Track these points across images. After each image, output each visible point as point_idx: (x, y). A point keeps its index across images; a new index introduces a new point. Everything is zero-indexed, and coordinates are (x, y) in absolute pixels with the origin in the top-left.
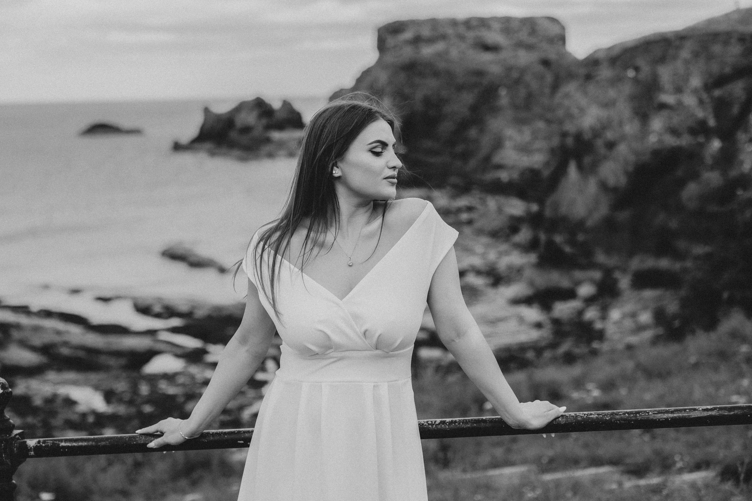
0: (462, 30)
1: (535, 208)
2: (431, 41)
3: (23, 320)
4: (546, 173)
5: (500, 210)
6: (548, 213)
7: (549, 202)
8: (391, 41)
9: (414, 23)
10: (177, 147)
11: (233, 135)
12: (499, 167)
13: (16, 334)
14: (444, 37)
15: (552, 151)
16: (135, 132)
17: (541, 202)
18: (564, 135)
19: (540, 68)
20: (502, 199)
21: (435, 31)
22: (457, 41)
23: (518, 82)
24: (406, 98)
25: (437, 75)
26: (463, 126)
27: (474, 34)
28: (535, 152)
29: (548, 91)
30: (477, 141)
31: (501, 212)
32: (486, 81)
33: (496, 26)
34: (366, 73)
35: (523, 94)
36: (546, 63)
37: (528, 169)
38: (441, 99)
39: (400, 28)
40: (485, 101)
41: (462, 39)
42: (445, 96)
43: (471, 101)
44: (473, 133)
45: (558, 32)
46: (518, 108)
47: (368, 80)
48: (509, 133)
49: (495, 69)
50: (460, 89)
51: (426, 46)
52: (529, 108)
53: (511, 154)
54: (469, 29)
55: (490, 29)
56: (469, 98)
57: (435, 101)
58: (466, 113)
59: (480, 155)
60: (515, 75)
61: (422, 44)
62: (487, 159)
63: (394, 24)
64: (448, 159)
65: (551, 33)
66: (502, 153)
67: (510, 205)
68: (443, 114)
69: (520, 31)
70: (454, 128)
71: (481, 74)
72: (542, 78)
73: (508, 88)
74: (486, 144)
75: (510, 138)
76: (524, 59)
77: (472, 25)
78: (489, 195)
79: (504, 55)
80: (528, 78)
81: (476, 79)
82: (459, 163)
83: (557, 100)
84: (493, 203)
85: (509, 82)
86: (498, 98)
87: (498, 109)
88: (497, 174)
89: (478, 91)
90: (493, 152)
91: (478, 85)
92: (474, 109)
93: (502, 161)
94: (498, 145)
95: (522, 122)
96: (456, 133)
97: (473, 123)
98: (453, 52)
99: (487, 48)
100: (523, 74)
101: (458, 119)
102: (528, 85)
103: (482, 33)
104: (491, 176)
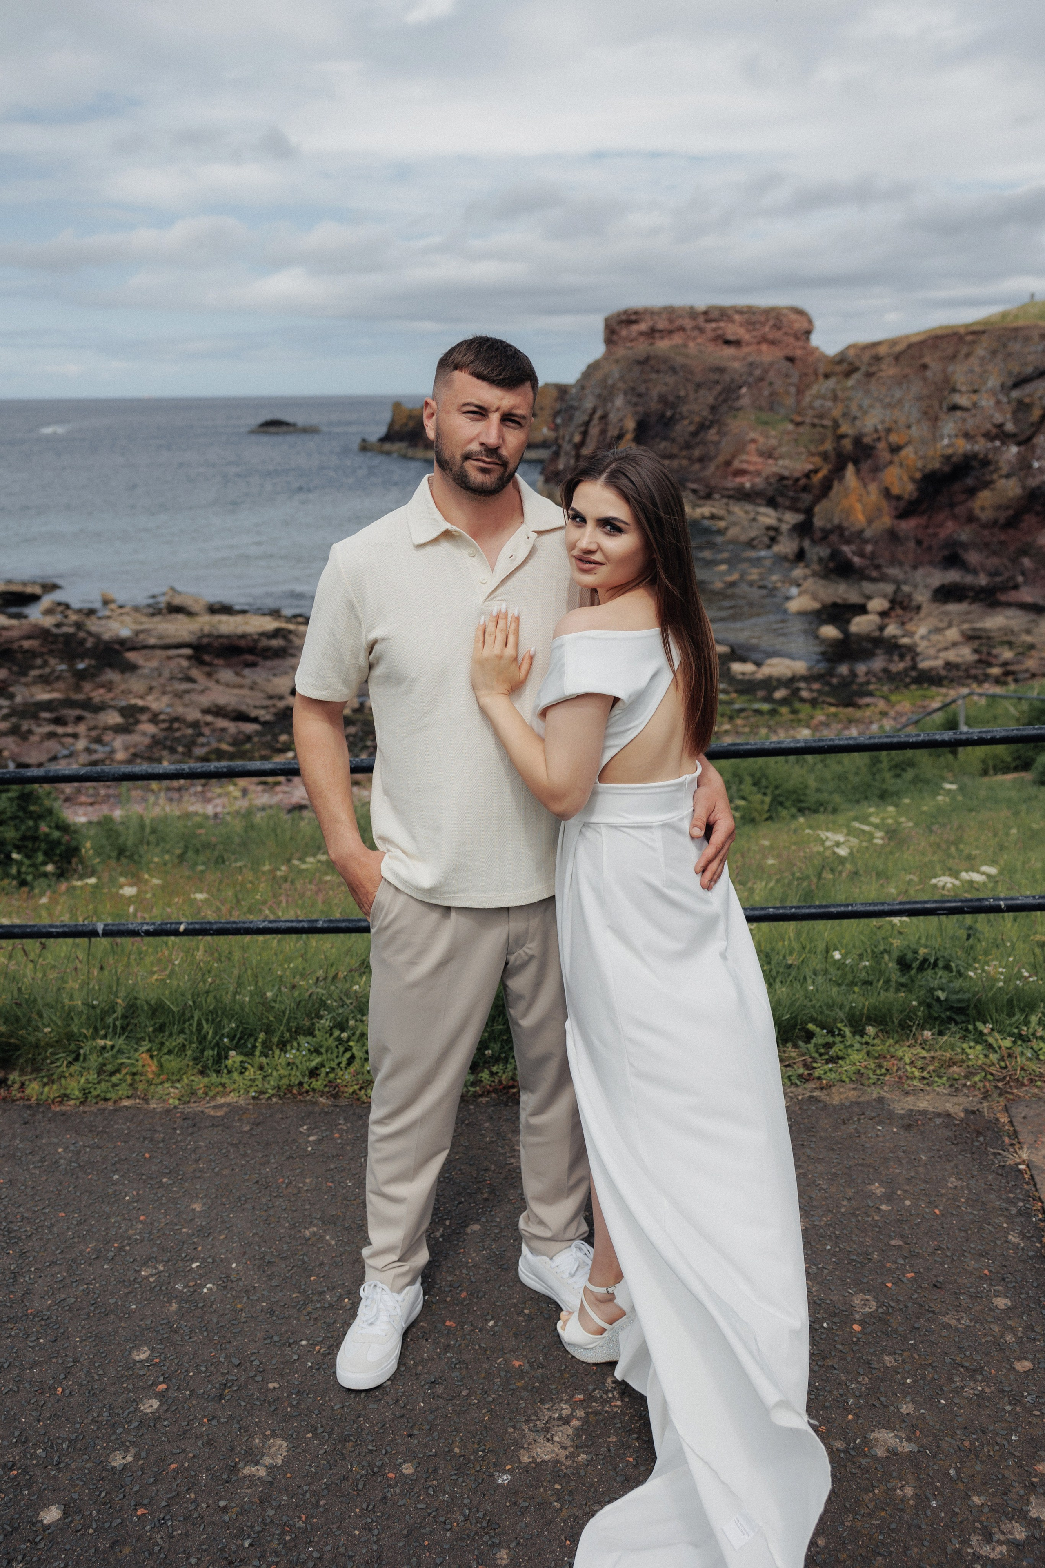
0: (701, 320)
1: (797, 518)
2: (668, 333)
4: (814, 479)
7: (817, 511)
8: (620, 332)
9: (649, 312)
10: (365, 446)
12: (742, 472)
14: (682, 329)
15: (824, 455)
17: (807, 512)
18: (841, 437)
19: (785, 366)
21: (671, 321)
22: (696, 333)
23: (761, 379)
24: (640, 395)
25: (673, 370)
26: (703, 427)
27: (714, 325)
28: (782, 457)
29: (793, 390)
30: (717, 444)
31: (754, 520)
32: (727, 378)
33: (737, 317)
34: (592, 369)
35: (766, 393)
36: (791, 359)
37: (775, 474)
38: (678, 397)
39: (633, 318)
40: (725, 401)
41: (701, 331)
42: (682, 393)
43: (711, 400)
44: (712, 434)
45: (805, 325)
46: (761, 409)
47: (599, 375)
48: (752, 435)
49: (736, 365)
50: (699, 386)
51: (662, 338)
52: (771, 409)
53: (755, 459)
54: (708, 321)
55: (731, 320)
56: (708, 397)
57: (671, 398)
58: (705, 413)
59: (721, 459)
60: (758, 372)
61: (657, 335)
62: (728, 463)
63: (625, 312)
64: (685, 462)
65: (797, 326)
66: (744, 457)
67: (758, 513)
68: (680, 413)
69: (763, 324)
70: (692, 428)
71: (721, 370)
72: (787, 376)
73: (750, 386)
74: (726, 447)
75: (753, 441)
76: (768, 355)
77: (712, 316)
78: (731, 502)
79: (745, 350)
80: (771, 375)
81: (716, 377)
82: (697, 466)
83: (807, 399)
84: (739, 510)
85: (751, 380)
86: (738, 398)
87: (739, 409)
88: (738, 480)
89: (719, 388)
90: (734, 457)
91: (717, 382)
92: (713, 409)
93: (745, 466)
94: (740, 448)
95: (766, 423)
96: (694, 434)
97: (712, 424)
98: (691, 345)
99: (728, 342)
100: (766, 371)
101: (697, 419)
102: (771, 384)
103: (722, 324)
104: (733, 482)
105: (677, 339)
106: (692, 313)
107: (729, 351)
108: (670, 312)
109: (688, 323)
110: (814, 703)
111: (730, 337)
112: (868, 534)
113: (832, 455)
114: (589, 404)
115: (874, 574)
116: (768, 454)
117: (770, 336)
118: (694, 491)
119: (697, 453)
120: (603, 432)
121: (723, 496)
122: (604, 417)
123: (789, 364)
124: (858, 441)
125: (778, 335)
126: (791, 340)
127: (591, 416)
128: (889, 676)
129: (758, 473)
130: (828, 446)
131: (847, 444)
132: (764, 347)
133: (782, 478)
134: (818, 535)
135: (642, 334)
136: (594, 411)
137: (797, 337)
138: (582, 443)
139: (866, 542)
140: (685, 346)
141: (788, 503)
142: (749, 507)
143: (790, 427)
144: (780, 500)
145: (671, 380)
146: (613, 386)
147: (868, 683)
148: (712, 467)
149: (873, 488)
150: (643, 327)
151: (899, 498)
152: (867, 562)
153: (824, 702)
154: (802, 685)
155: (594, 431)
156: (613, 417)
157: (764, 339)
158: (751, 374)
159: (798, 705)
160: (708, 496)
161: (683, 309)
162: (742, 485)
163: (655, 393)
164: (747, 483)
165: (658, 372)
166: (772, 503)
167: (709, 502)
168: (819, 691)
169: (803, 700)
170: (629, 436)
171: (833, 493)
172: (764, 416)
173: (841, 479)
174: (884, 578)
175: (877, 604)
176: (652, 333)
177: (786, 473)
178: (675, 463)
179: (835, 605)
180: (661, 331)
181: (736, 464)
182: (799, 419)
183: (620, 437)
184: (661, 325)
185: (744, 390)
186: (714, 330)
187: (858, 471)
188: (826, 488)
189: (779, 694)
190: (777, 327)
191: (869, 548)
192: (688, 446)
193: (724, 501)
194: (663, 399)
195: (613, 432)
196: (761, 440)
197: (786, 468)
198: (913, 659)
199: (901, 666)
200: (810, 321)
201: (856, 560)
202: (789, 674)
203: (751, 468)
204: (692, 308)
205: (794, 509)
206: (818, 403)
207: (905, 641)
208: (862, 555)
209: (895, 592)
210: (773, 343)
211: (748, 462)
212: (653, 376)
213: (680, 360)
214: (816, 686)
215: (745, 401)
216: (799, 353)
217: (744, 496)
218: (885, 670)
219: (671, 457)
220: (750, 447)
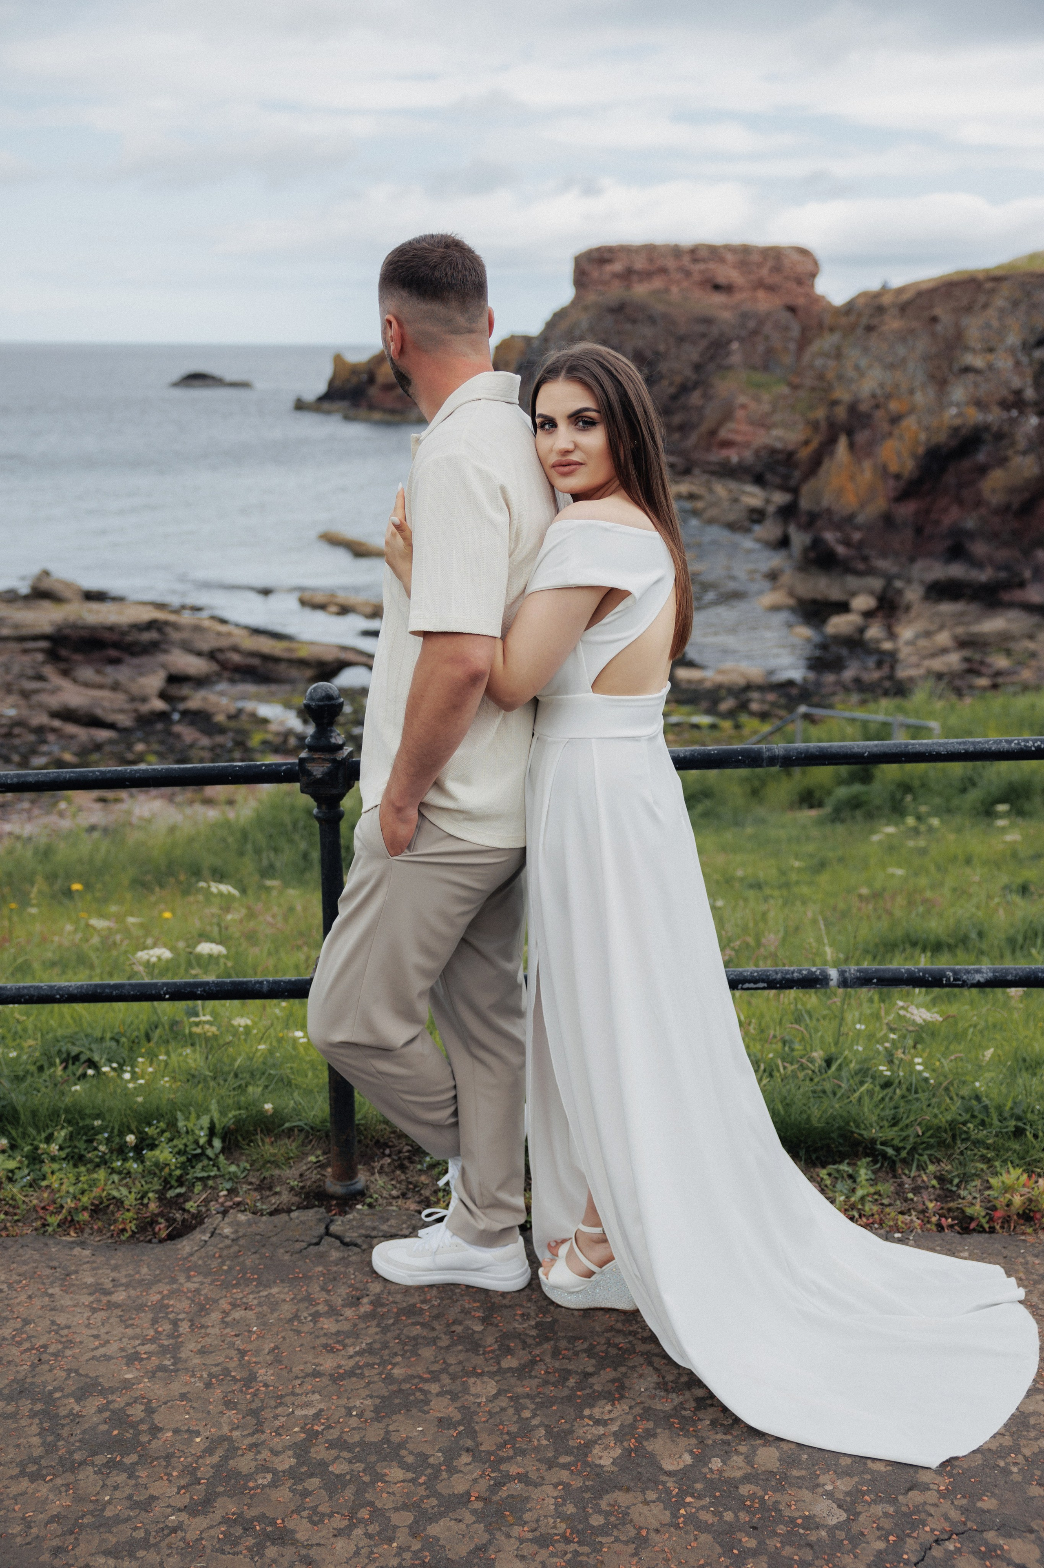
0: (685, 261)
2: (646, 275)
5: (733, 499)
7: (803, 490)
8: (593, 273)
9: (624, 250)
10: (300, 405)
11: (374, 393)
12: (727, 444)
14: (662, 271)
15: (814, 426)
16: (244, 385)
18: (833, 404)
19: (784, 317)
21: (650, 260)
22: (679, 276)
23: (755, 332)
25: (652, 320)
26: (684, 389)
27: (701, 266)
28: (774, 425)
29: (792, 346)
30: (700, 409)
31: (736, 500)
32: (715, 331)
33: (730, 257)
34: (558, 317)
35: (761, 348)
36: (792, 309)
37: (766, 447)
38: (657, 353)
39: (606, 256)
40: (712, 358)
41: (688, 274)
42: (662, 348)
43: (695, 356)
44: (695, 398)
46: (754, 368)
48: (742, 399)
49: (727, 315)
50: (681, 339)
51: (640, 281)
52: (766, 367)
53: (744, 427)
54: (695, 260)
55: (722, 260)
56: (693, 353)
57: (648, 354)
58: (688, 372)
59: (704, 428)
60: (752, 324)
61: (634, 278)
62: (713, 433)
63: (599, 249)
65: (798, 269)
66: (731, 425)
67: (744, 492)
68: (659, 372)
69: (760, 265)
70: (672, 390)
71: (708, 321)
72: (787, 328)
73: (742, 340)
74: (711, 413)
75: (743, 406)
76: (764, 303)
77: (702, 254)
78: (713, 479)
79: (738, 297)
80: (768, 329)
81: (702, 328)
82: (676, 436)
83: (806, 357)
84: (721, 489)
85: (743, 333)
86: (728, 354)
87: (729, 368)
88: (725, 453)
89: (704, 343)
90: (720, 424)
91: (704, 335)
92: (698, 368)
93: (731, 436)
94: (727, 415)
95: (759, 386)
96: (675, 398)
97: (696, 385)
98: (675, 290)
99: (717, 287)
100: (761, 322)
101: (678, 379)
102: (767, 338)
103: (712, 266)
104: (717, 456)
105: (658, 283)
106: (675, 251)
107: (718, 299)
108: (649, 250)
109: (671, 264)
110: (764, 716)
111: (721, 280)
112: (860, 519)
113: (823, 425)
115: (861, 566)
116: (761, 423)
117: (767, 281)
121: (705, 472)
123: (787, 315)
124: (853, 408)
125: (776, 279)
126: (791, 285)
128: (860, 686)
129: (747, 445)
130: (820, 413)
131: (841, 413)
132: (760, 294)
133: (773, 451)
134: (804, 519)
135: (616, 275)
137: (797, 282)
139: (857, 528)
140: (667, 290)
141: (777, 480)
142: (733, 485)
143: (785, 390)
145: (647, 331)
147: (834, 694)
148: (693, 437)
149: (867, 465)
150: (616, 267)
151: (897, 477)
152: (851, 552)
153: (776, 716)
154: (755, 695)
157: (760, 285)
158: (743, 326)
159: (744, 718)
160: (688, 472)
161: (665, 247)
162: (727, 459)
164: (733, 456)
165: (633, 322)
166: (758, 480)
167: (688, 478)
168: (773, 704)
169: (752, 714)
171: (823, 471)
172: (758, 377)
173: (832, 453)
174: (870, 572)
175: (862, 602)
176: (628, 274)
177: (779, 445)
179: (814, 602)
180: (637, 273)
181: (722, 434)
182: (796, 380)
184: (639, 265)
185: (735, 346)
186: (702, 272)
187: (851, 446)
188: (816, 463)
189: (725, 706)
190: (776, 269)
191: (857, 536)
192: (668, 411)
193: (706, 477)
196: (751, 405)
197: (779, 439)
198: (892, 668)
199: (876, 675)
200: (814, 264)
201: (841, 550)
202: (742, 682)
203: (738, 438)
204: (676, 246)
205: (784, 488)
206: (819, 362)
207: (887, 646)
208: (847, 543)
209: (885, 589)
210: (770, 289)
211: (736, 432)
212: (628, 327)
213: (659, 308)
214: (771, 697)
215: (735, 358)
216: (799, 301)
217: (727, 472)
218: (857, 681)
220: (740, 414)
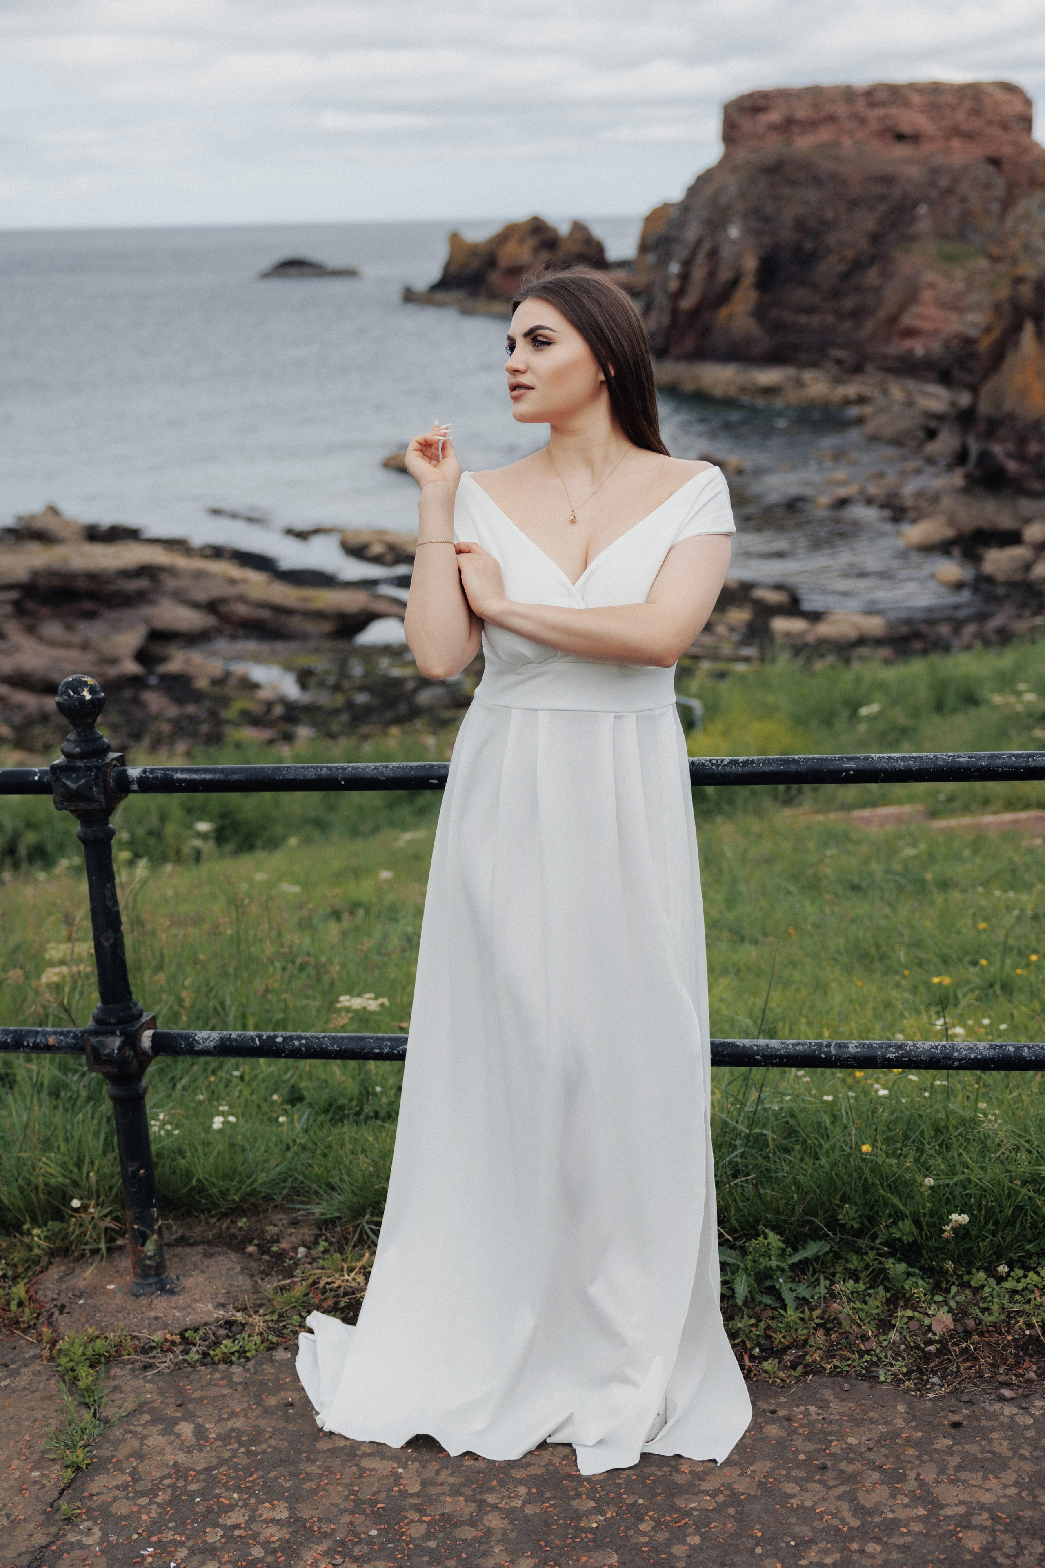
0: (861, 106)
1: (965, 399)
2: (811, 125)
3: (181, 562)
4: (985, 344)
5: (910, 403)
6: (984, 408)
7: (986, 390)
8: (747, 125)
9: (783, 95)
10: (410, 296)
11: (495, 278)
12: (911, 333)
13: (170, 583)
14: (832, 119)
15: (997, 307)
16: (349, 273)
17: (974, 389)
18: (1018, 280)
19: (986, 171)
20: (912, 384)
21: (816, 106)
22: (852, 125)
23: (949, 192)
24: (766, 220)
25: (817, 181)
26: (858, 266)
27: (880, 112)
28: (968, 308)
29: (995, 207)
30: (878, 290)
31: (913, 403)
32: (896, 192)
33: (916, 99)
34: (704, 179)
35: (955, 211)
36: (995, 162)
37: (958, 336)
38: (823, 223)
39: (762, 103)
40: (894, 226)
41: (862, 121)
42: (829, 215)
43: (872, 225)
44: (872, 277)
45: (1019, 108)
46: (945, 237)
47: (708, 190)
48: (930, 276)
49: (913, 172)
50: (854, 204)
51: (804, 133)
52: (962, 236)
53: (932, 311)
54: (873, 105)
55: (907, 103)
56: (867, 220)
57: (812, 224)
58: (863, 244)
59: (882, 314)
60: (945, 182)
61: (796, 129)
62: (893, 319)
63: (751, 96)
64: (830, 319)
65: (1006, 110)
66: (916, 309)
68: (826, 246)
69: (954, 108)
70: (842, 268)
71: (887, 180)
72: (988, 186)
73: (931, 202)
74: (892, 295)
75: (932, 286)
76: (961, 154)
77: (881, 96)
78: (890, 377)
79: (927, 148)
80: (964, 187)
81: (879, 189)
82: (847, 325)
83: (1012, 222)
84: (898, 390)
85: (933, 194)
86: (914, 220)
87: (915, 238)
88: (908, 344)
89: (883, 207)
90: (902, 309)
91: (882, 198)
92: (875, 238)
93: (917, 323)
94: (911, 297)
95: (952, 259)
96: (845, 277)
97: (874, 260)
98: (847, 142)
99: (900, 137)
100: (956, 180)
101: (850, 253)
102: (963, 200)
103: (893, 111)
104: (897, 348)
105: (825, 135)
106: (848, 94)
107: (902, 151)
108: (815, 93)
109: (842, 110)
111: (905, 128)
113: (1007, 308)
114: (692, 233)
116: (954, 305)
117: (965, 127)
118: (839, 362)
119: (848, 304)
120: (712, 275)
121: (880, 369)
122: (713, 254)
123: (990, 169)
125: (976, 124)
126: (996, 131)
127: (694, 252)
129: (934, 333)
130: (1003, 293)
132: (956, 144)
134: (982, 427)
135: (773, 127)
136: (699, 243)
137: (1005, 127)
138: (681, 292)
140: (837, 144)
143: (982, 263)
144: (957, 374)
145: (812, 195)
146: (728, 207)
148: (870, 326)
150: (774, 116)
155: (699, 273)
156: (726, 253)
157: (956, 132)
158: (933, 184)
160: (858, 369)
161: (836, 89)
162: (911, 352)
163: (788, 215)
164: (919, 348)
165: (794, 183)
166: (945, 378)
167: (859, 377)
170: (748, 281)
171: (1007, 366)
172: (951, 248)
173: (1017, 344)
176: (788, 125)
178: (815, 321)
180: (799, 122)
181: (907, 320)
182: (997, 251)
183: (735, 283)
184: (802, 112)
185: (923, 209)
186: (881, 119)
190: (976, 112)
192: (836, 294)
193: (881, 375)
194: (800, 225)
195: (725, 274)
196: (942, 284)
200: (1028, 103)
203: (926, 325)
204: (849, 87)
206: (1023, 228)
210: (969, 136)
211: (924, 317)
212: (787, 191)
213: (828, 165)
215: (924, 225)
216: (1007, 151)
217: (910, 368)
219: (811, 310)
220: (927, 295)
